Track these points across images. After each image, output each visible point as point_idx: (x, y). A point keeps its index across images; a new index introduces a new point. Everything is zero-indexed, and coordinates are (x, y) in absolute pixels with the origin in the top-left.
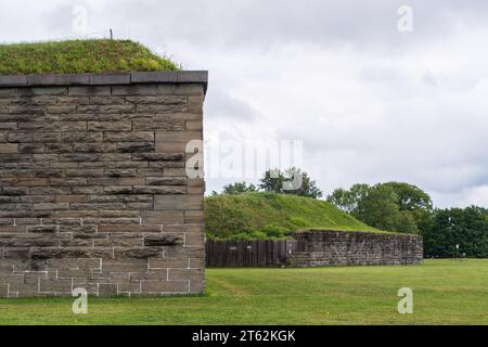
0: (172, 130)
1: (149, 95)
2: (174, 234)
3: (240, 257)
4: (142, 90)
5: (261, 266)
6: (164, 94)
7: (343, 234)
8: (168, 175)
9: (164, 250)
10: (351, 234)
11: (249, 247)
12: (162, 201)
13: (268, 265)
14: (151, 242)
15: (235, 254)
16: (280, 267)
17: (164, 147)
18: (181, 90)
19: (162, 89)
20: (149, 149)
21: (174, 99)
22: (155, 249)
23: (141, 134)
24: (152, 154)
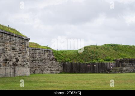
3: (92, 69)
5: (99, 73)
11: (95, 65)
13: (102, 72)
15: (90, 68)
16: (107, 73)
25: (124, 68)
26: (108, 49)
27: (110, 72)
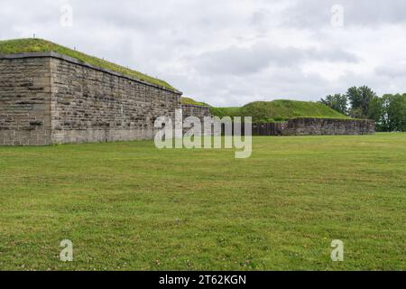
0: (39, 76)
1: (31, 62)
2: (40, 120)
4: (28, 60)
6: (36, 62)
7: (319, 120)
8: (38, 95)
9: (37, 127)
10: (325, 120)
11: (262, 126)
12: (36, 106)
14: (32, 124)
16: (277, 135)
17: (37, 84)
18: (43, 60)
19: (36, 60)
20: (31, 85)
21: (39, 64)
22: (33, 126)
23: (28, 79)
24: (31, 87)
25: (299, 130)
26: (278, 106)
27: (282, 135)
